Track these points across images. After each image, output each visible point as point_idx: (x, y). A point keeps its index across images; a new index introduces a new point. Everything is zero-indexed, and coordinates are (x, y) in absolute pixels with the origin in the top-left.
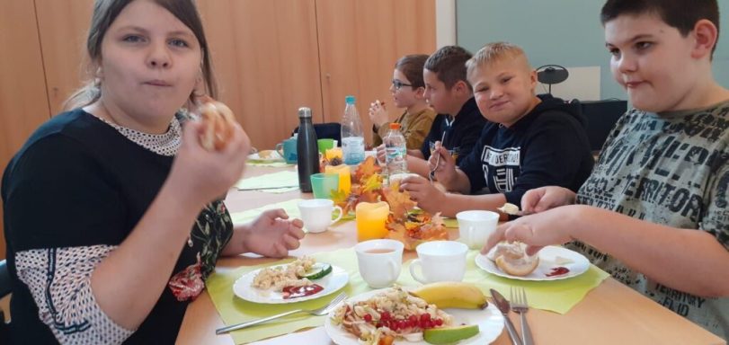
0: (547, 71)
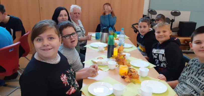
0: (175, 12)
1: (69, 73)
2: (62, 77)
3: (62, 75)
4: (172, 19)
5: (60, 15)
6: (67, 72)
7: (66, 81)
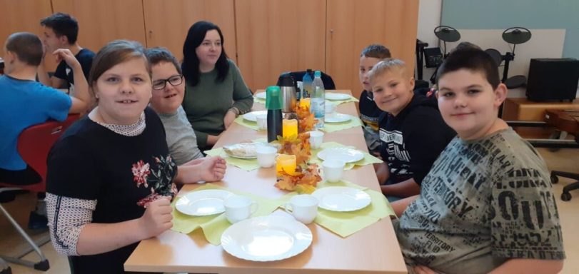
1: (159, 163)
2: (137, 167)
3: (138, 163)
4: (508, 54)
5: (204, 42)
6: (155, 160)
7: (142, 177)
